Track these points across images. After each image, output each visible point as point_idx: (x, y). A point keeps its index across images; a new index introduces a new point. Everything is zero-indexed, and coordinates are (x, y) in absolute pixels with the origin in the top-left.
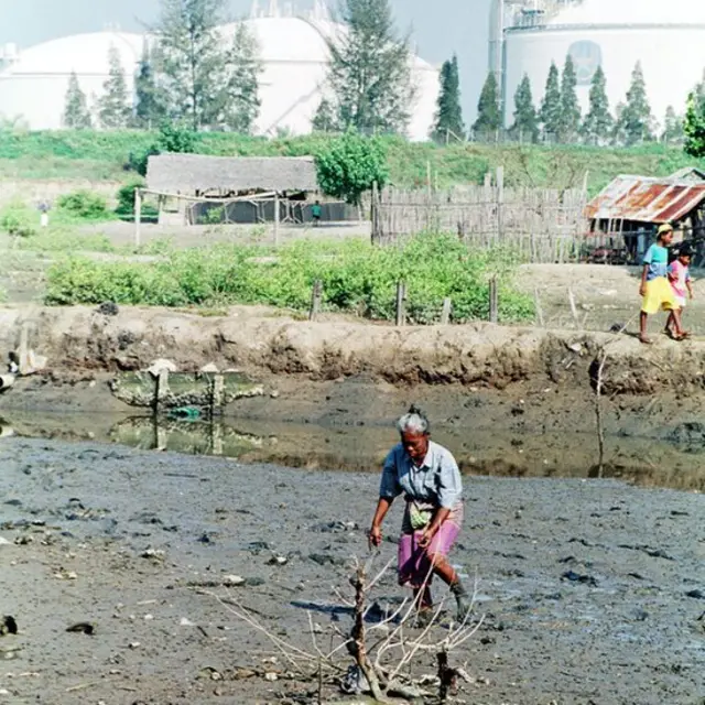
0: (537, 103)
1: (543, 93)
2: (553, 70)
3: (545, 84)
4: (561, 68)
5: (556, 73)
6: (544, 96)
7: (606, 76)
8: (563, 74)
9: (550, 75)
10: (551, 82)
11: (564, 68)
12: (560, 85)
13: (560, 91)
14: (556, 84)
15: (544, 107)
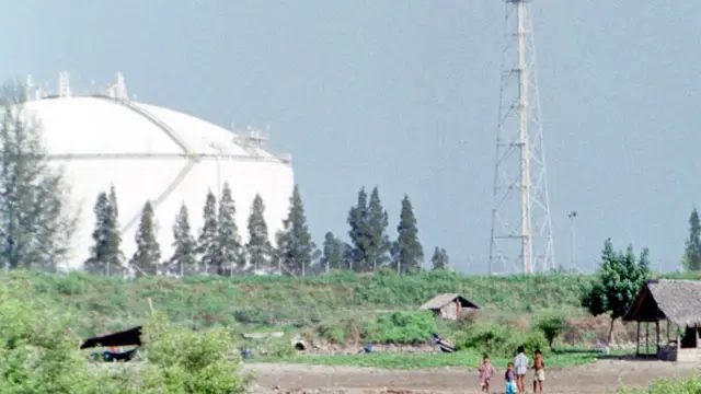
0: (195, 232)
1: (202, 223)
2: (211, 198)
3: (202, 212)
4: (218, 195)
5: (214, 201)
6: (203, 225)
7: (265, 203)
8: (220, 202)
9: (207, 203)
10: (208, 211)
11: (222, 195)
12: (217, 213)
13: (217, 220)
14: (212, 212)
15: (202, 237)
